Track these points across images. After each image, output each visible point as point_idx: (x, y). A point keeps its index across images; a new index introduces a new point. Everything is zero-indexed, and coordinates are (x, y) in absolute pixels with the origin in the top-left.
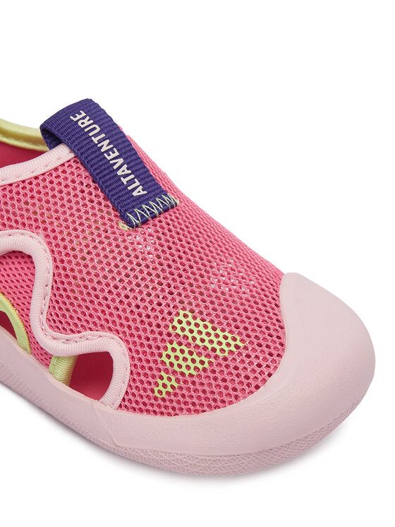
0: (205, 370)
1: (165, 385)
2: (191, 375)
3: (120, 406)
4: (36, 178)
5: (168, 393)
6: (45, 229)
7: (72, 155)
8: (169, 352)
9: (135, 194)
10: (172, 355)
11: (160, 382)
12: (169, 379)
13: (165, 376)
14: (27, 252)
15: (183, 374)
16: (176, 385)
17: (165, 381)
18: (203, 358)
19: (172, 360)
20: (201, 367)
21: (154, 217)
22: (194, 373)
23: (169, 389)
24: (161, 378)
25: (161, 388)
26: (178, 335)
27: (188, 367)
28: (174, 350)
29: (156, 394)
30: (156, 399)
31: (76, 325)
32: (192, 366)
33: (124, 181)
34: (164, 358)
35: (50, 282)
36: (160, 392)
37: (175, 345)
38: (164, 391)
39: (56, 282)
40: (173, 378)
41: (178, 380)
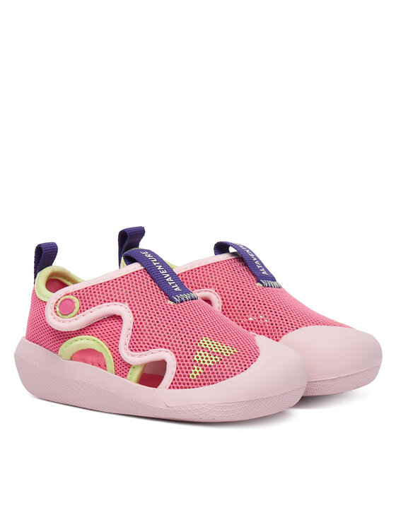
0: (218, 363)
1: (196, 372)
2: (210, 366)
3: (170, 388)
4: (123, 277)
5: (197, 376)
6: (129, 302)
7: (143, 268)
8: (198, 355)
9: (176, 289)
10: (200, 357)
11: (193, 371)
12: (198, 369)
13: (196, 367)
14: (117, 314)
15: (206, 366)
16: (202, 371)
17: (196, 370)
18: (216, 357)
19: (200, 359)
20: (215, 361)
21: (186, 301)
22: (212, 364)
23: (198, 374)
24: (194, 369)
25: (193, 374)
26: (203, 348)
27: (209, 362)
28: (200, 354)
29: (191, 377)
30: (190, 380)
31: (146, 347)
32: (211, 361)
33: (170, 284)
34: (195, 359)
35: (131, 327)
36: (193, 376)
37: (201, 352)
38: (195, 375)
39: (134, 327)
40: (200, 368)
41: (203, 369)
